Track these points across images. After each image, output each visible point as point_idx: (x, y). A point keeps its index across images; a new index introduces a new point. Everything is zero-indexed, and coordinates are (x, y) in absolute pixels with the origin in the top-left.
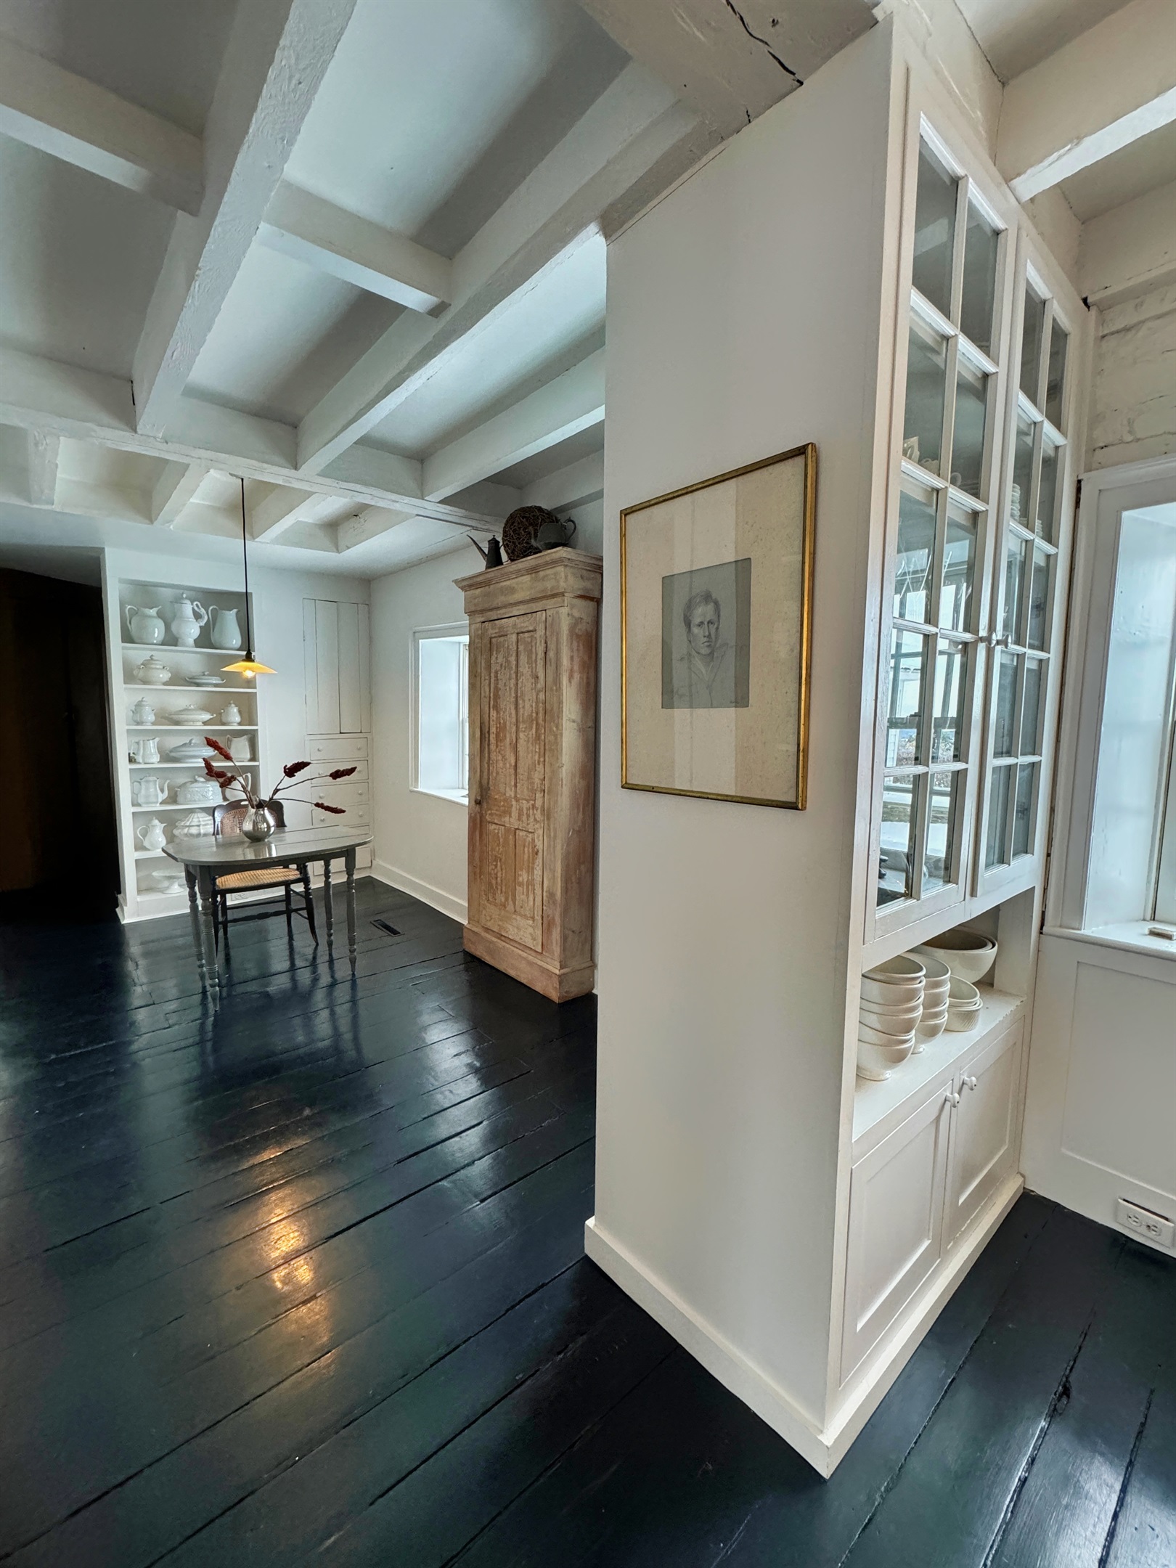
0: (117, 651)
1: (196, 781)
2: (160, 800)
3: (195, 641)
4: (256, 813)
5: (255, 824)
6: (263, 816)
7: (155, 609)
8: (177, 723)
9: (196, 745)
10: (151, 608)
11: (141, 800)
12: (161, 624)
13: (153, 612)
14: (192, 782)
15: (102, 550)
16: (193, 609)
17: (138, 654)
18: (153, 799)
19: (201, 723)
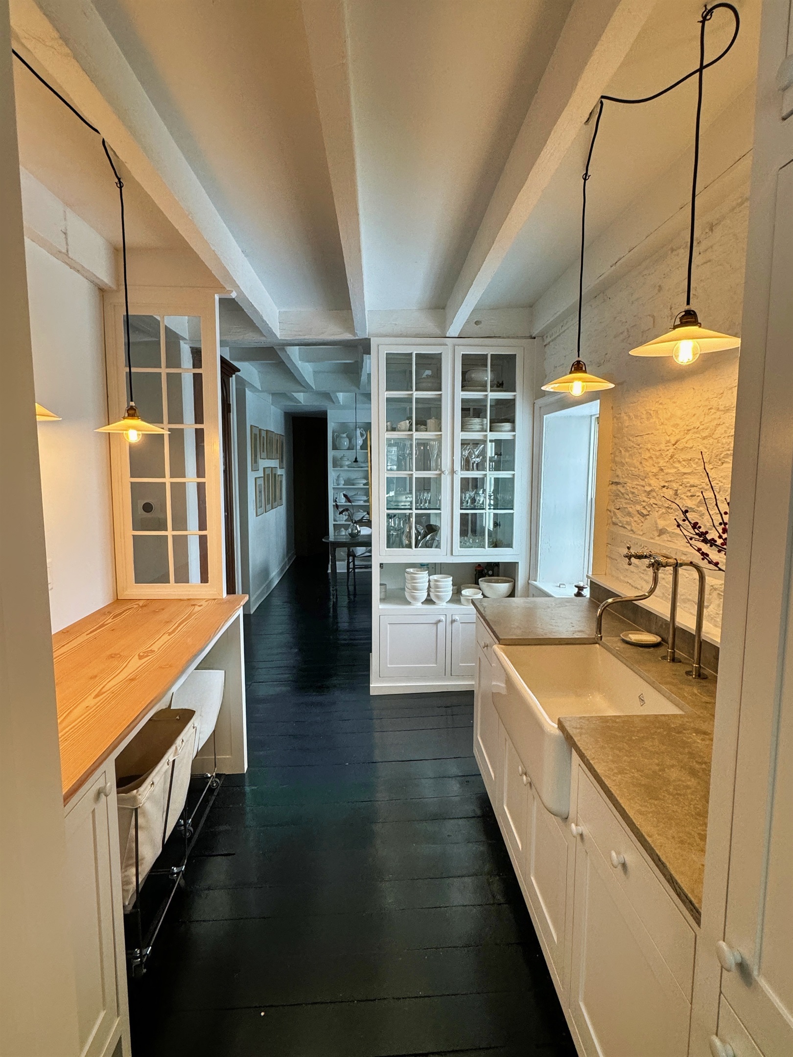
0: (331, 454)
1: (359, 511)
2: (344, 519)
3: (361, 447)
4: (353, 525)
5: (352, 530)
6: (356, 527)
7: (346, 434)
8: (353, 485)
9: (360, 495)
10: (344, 434)
11: (337, 519)
12: (347, 440)
13: (345, 435)
14: (358, 512)
15: (327, 411)
16: (360, 432)
17: (338, 454)
18: (342, 519)
19: (362, 485)
